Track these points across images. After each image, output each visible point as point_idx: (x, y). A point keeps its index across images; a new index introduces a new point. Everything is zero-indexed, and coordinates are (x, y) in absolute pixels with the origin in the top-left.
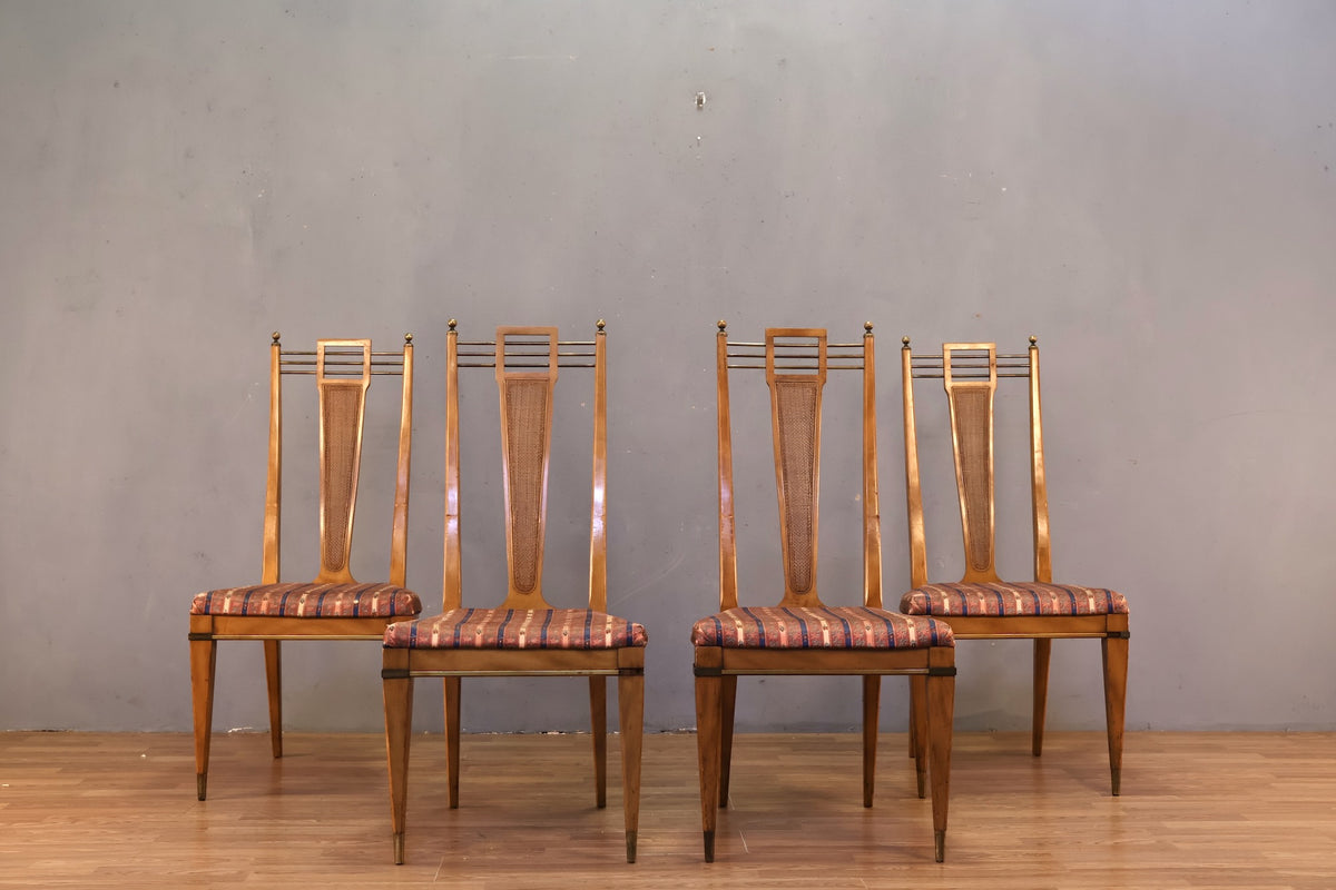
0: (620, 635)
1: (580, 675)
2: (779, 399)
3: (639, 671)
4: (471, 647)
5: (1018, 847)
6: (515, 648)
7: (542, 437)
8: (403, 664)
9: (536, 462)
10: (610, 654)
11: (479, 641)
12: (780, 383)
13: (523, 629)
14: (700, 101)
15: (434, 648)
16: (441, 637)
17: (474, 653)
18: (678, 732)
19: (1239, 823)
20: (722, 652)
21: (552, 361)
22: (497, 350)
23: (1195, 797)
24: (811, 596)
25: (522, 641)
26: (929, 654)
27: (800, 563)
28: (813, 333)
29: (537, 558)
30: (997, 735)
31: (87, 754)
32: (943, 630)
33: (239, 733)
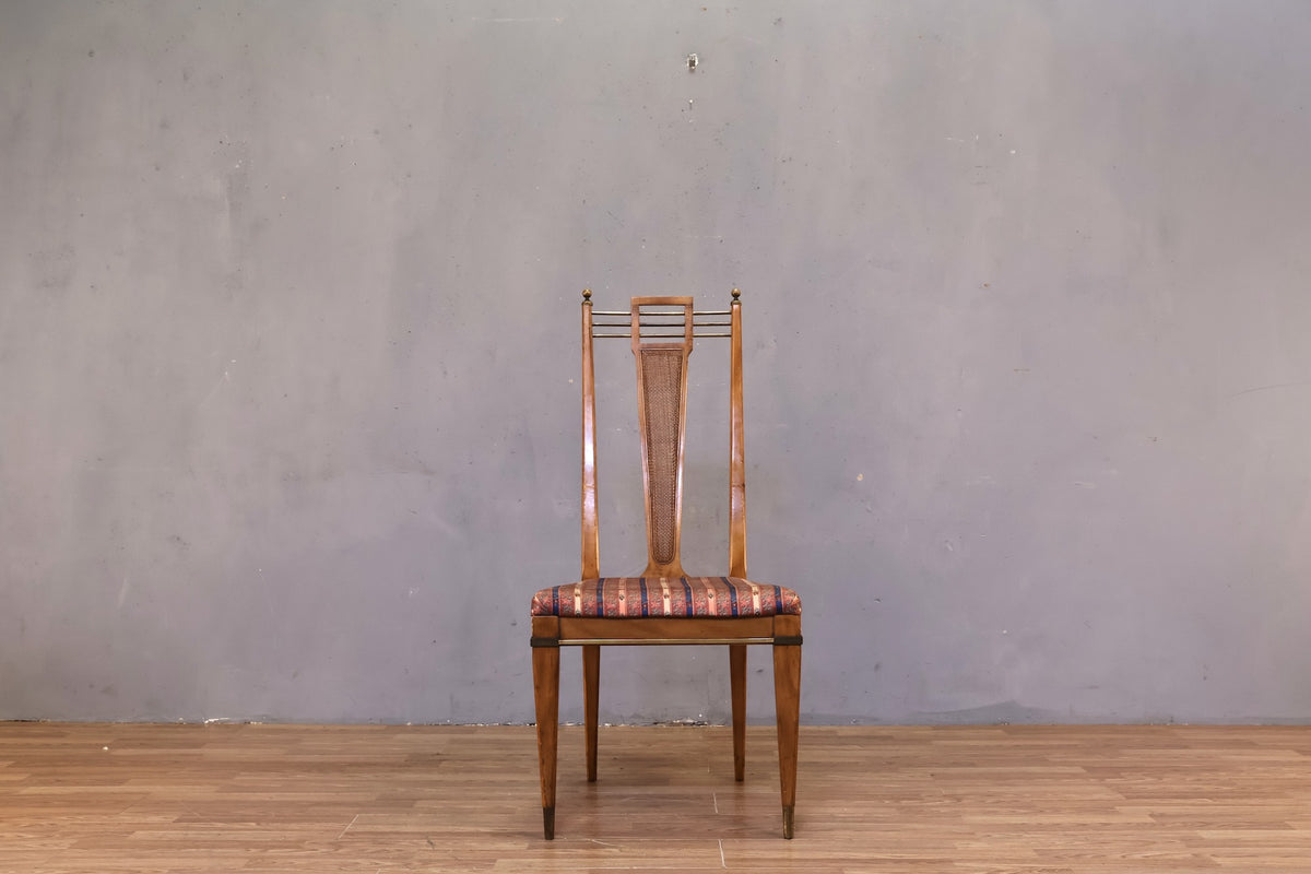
2: (644, 370)
12: (645, 352)
14: (692, 63)
18: (672, 724)
20: (559, 622)
23: (1230, 801)
24: (674, 567)
26: (773, 621)
27: (663, 534)
30: (1011, 729)
31: (48, 746)
32: (789, 598)
33: (215, 724)
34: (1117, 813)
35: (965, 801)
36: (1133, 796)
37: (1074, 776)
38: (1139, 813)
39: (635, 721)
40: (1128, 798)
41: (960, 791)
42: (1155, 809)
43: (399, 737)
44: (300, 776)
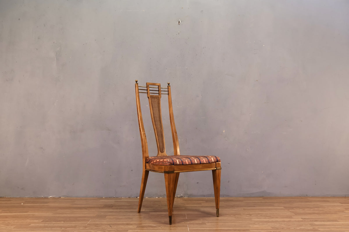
12: (151, 97)
14: (179, 22)
20: (174, 167)
23: (322, 215)
24: (165, 153)
26: (216, 164)
27: (161, 145)
30: (264, 198)
31: (7, 203)
33: (51, 197)
34: (293, 218)
35: (252, 215)
36: (296, 214)
37: (282, 209)
38: (299, 218)
39: (164, 196)
41: (251, 213)
42: (303, 217)
43: (101, 200)
44: (75, 210)
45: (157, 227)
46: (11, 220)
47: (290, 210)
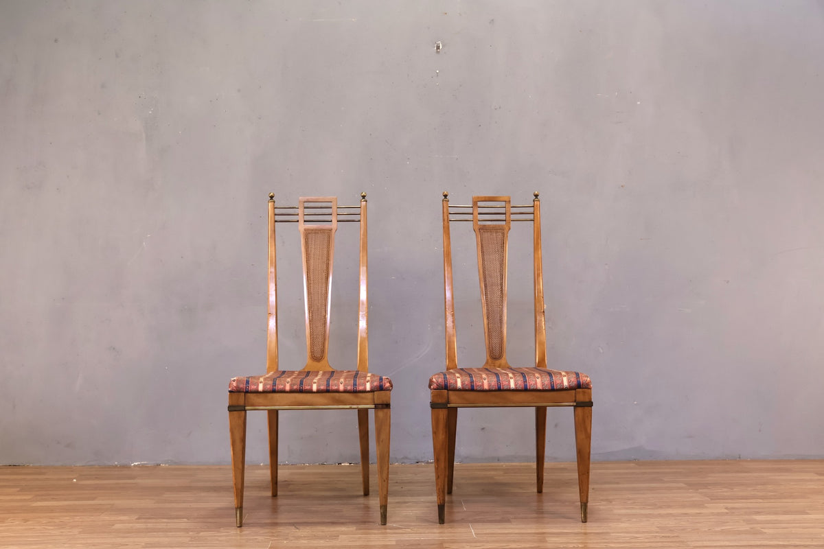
0: (375, 384)
1: (351, 408)
2: (482, 241)
3: (387, 406)
4: (283, 391)
5: (657, 532)
6: (310, 392)
7: (328, 265)
8: (241, 402)
9: (324, 281)
10: (370, 395)
11: (288, 388)
12: (482, 230)
13: (315, 381)
14: (438, 47)
15: (260, 392)
16: (264, 386)
17: (285, 394)
19: (805, 516)
20: (448, 394)
21: (334, 219)
22: (300, 211)
23: (772, 500)
24: (502, 361)
25: (315, 388)
26: (575, 393)
27: (496, 341)
28: (502, 199)
29: (325, 340)
30: (638, 463)
31: (37, 479)
32: (584, 379)
33: (138, 466)
34: (706, 507)
35: (614, 503)
36: (715, 499)
37: (679, 488)
38: (720, 507)
39: (405, 461)
40: (712, 499)
41: (611, 498)
42: (730, 505)
43: (257, 472)
44: (203, 494)
45: (402, 528)
46: (66, 516)
47: (700, 490)
